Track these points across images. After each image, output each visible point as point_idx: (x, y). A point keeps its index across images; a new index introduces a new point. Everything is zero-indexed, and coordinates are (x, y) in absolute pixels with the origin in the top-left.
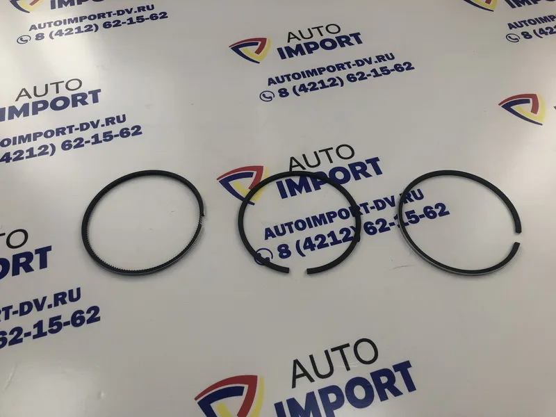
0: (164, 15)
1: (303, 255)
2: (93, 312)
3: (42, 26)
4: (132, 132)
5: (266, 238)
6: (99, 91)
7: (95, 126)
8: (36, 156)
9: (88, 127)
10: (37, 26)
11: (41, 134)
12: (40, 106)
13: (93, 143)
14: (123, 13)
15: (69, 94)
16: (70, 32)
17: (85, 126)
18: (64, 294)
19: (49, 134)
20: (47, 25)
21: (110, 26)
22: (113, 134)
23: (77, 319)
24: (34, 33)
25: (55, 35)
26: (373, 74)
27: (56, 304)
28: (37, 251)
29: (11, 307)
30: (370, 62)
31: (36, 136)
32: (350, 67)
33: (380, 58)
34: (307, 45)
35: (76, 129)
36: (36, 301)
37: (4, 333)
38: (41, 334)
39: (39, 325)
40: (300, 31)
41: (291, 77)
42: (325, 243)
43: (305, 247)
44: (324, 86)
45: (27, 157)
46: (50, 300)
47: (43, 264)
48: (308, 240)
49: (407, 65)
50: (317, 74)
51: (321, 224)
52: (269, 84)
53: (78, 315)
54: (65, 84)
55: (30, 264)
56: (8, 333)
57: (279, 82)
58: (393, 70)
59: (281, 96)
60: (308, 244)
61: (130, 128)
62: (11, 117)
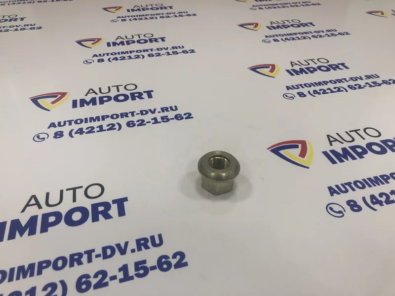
0: (193, 51)
1: (375, 210)
2: (178, 257)
3: (102, 55)
4: (185, 117)
5: (332, 195)
6: (152, 91)
7: (153, 112)
8: (105, 130)
9: (147, 112)
10: (98, 55)
11: (108, 116)
12: (105, 99)
13: (153, 123)
14: (162, 49)
15: (128, 93)
16: (123, 58)
17: (144, 112)
18: (146, 240)
19: (115, 116)
20: (106, 55)
21: (153, 56)
22: (169, 117)
23: (163, 264)
24: (96, 59)
25: (113, 59)
26: (367, 85)
27: (139, 249)
28: (114, 202)
29: (93, 251)
30: (361, 79)
31: (104, 118)
32: (347, 81)
33: (368, 77)
34: (307, 68)
35: (137, 114)
36: (118, 245)
37: (87, 276)
38: (127, 278)
39: (124, 269)
40: (298, 61)
41: (303, 86)
42: (390, 200)
43: (374, 203)
44: (332, 92)
45: (97, 131)
46: (133, 245)
47: (122, 212)
48: (372, 197)
49: (392, 81)
50: (323, 85)
51: (379, 185)
52: (288, 89)
53: (163, 260)
54: (123, 86)
55: (109, 212)
56: (92, 276)
57: (296, 88)
58: (382, 84)
59: (300, 96)
60: (374, 201)
61: (183, 114)
62: (82, 105)
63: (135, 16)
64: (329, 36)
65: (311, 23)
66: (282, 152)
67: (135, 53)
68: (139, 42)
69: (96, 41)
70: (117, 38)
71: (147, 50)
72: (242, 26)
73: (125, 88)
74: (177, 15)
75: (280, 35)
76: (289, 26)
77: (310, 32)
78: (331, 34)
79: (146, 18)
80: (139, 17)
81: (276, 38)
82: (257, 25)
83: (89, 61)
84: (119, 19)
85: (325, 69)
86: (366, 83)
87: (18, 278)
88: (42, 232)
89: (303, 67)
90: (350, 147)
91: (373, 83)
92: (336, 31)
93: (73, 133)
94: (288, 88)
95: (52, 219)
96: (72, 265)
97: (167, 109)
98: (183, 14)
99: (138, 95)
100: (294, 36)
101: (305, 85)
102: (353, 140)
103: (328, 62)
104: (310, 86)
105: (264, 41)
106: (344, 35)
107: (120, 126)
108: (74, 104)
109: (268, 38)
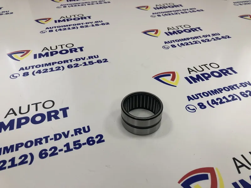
63: (72, 4)
64: (191, 12)
65: (181, 5)
66: (161, 78)
67: (73, 26)
68: (74, 19)
69: (48, 19)
70: (61, 18)
71: (80, 24)
72: (138, 8)
73: (66, 46)
74: (98, 3)
75: (161, 13)
76: (167, 7)
77: (180, 10)
78: (193, 11)
79: (79, 5)
80: (74, 5)
81: (159, 14)
82: (147, 7)
83: (43, 32)
84: (62, 6)
85: (188, 31)
86: (213, 38)
87: (4, 153)
88: (17, 128)
89: (175, 30)
90: (201, 74)
91: (216, 38)
92: (196, 9)
93: (35, 73)
94: (166, 43)
95: (23, 121)
96: (36, 145)
97: (92, 57)
98: (102, 2)
99: (74, 50)
100: (170, 13)
101: (176, 40)
102: (203, 70)
103: (190, 27)
104: (179, 41)
105: (152, 16)
106: (200, 11)
107: (63, 68)
108: (35, 56)
109: (154, 15)
